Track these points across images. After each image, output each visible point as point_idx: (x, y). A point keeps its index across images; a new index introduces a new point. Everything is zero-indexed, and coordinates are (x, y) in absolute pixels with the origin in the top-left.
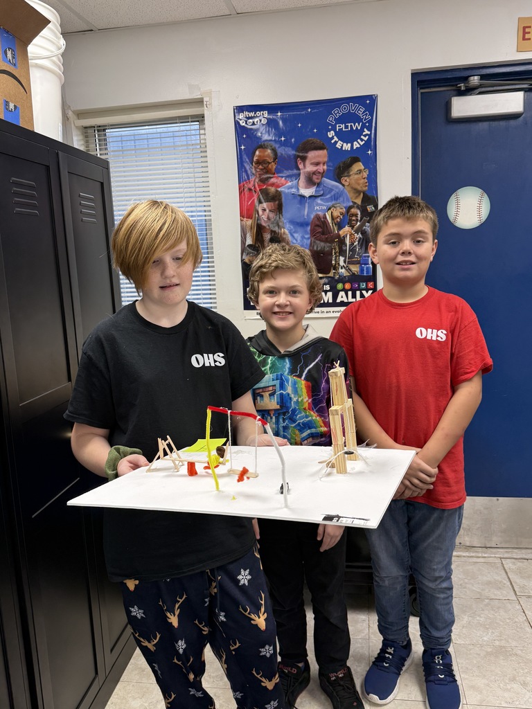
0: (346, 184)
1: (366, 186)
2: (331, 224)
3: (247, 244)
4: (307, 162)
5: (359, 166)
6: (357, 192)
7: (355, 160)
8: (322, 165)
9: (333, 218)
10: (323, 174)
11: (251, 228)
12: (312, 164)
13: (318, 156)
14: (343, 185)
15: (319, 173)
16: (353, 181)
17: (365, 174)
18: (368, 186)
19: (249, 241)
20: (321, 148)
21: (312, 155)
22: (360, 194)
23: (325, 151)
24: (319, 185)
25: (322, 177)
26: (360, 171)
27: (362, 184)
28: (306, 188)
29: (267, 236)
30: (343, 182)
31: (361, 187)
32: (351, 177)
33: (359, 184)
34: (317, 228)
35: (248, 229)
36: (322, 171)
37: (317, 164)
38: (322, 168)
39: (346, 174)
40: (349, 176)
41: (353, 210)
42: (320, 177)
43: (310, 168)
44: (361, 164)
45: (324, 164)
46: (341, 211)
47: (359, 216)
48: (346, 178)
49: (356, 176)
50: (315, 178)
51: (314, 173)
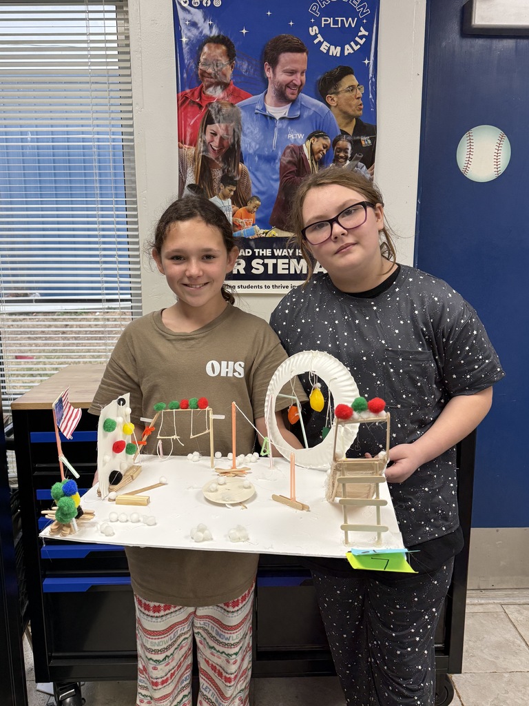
0: (333, 104)
1: (361, 109)
2: (309, 162)
3: (188, 183)
4: (279, 69)
5: (350, 80)
6: (348, 117)
7: (346, 71)
8: (299, 75)
9: (312, 152)
10: (300, 89)
11: (194, 160)
12: (286, 72)
13: (295, 61)
14: (329, 106)
15: (295, 85)
16: (342, 101)
17: (360, 93)
18: (364, 110)
19: (191, 179)
20: (299, 50)
21: (286, 58)
22: (351, 121)
23: (305, 54)
24: (293, 102)
25: (299, 92)
26: (352, 88)
27: (355, 107)
28: (276, 106)
29: (218, 174)
30: (329, 101)
31: (354, 111)
32: (340, 96)
33: (350, 106)
34: (289, 166)
35: (189, 161)
36: (298, 83)
37: (292, 72)
38: (299, 79)
39: (333, 90)
40: (337, 93)
41: (342, 143)
42: (296, 92)
43: (282, 77)
44: (354, 77)
45: (302, 73)
46: (324, 142)
47: (349, 151)
48: (332, 96)
49: (347, 94)
50: (288, 92)
51: (287, 86)
